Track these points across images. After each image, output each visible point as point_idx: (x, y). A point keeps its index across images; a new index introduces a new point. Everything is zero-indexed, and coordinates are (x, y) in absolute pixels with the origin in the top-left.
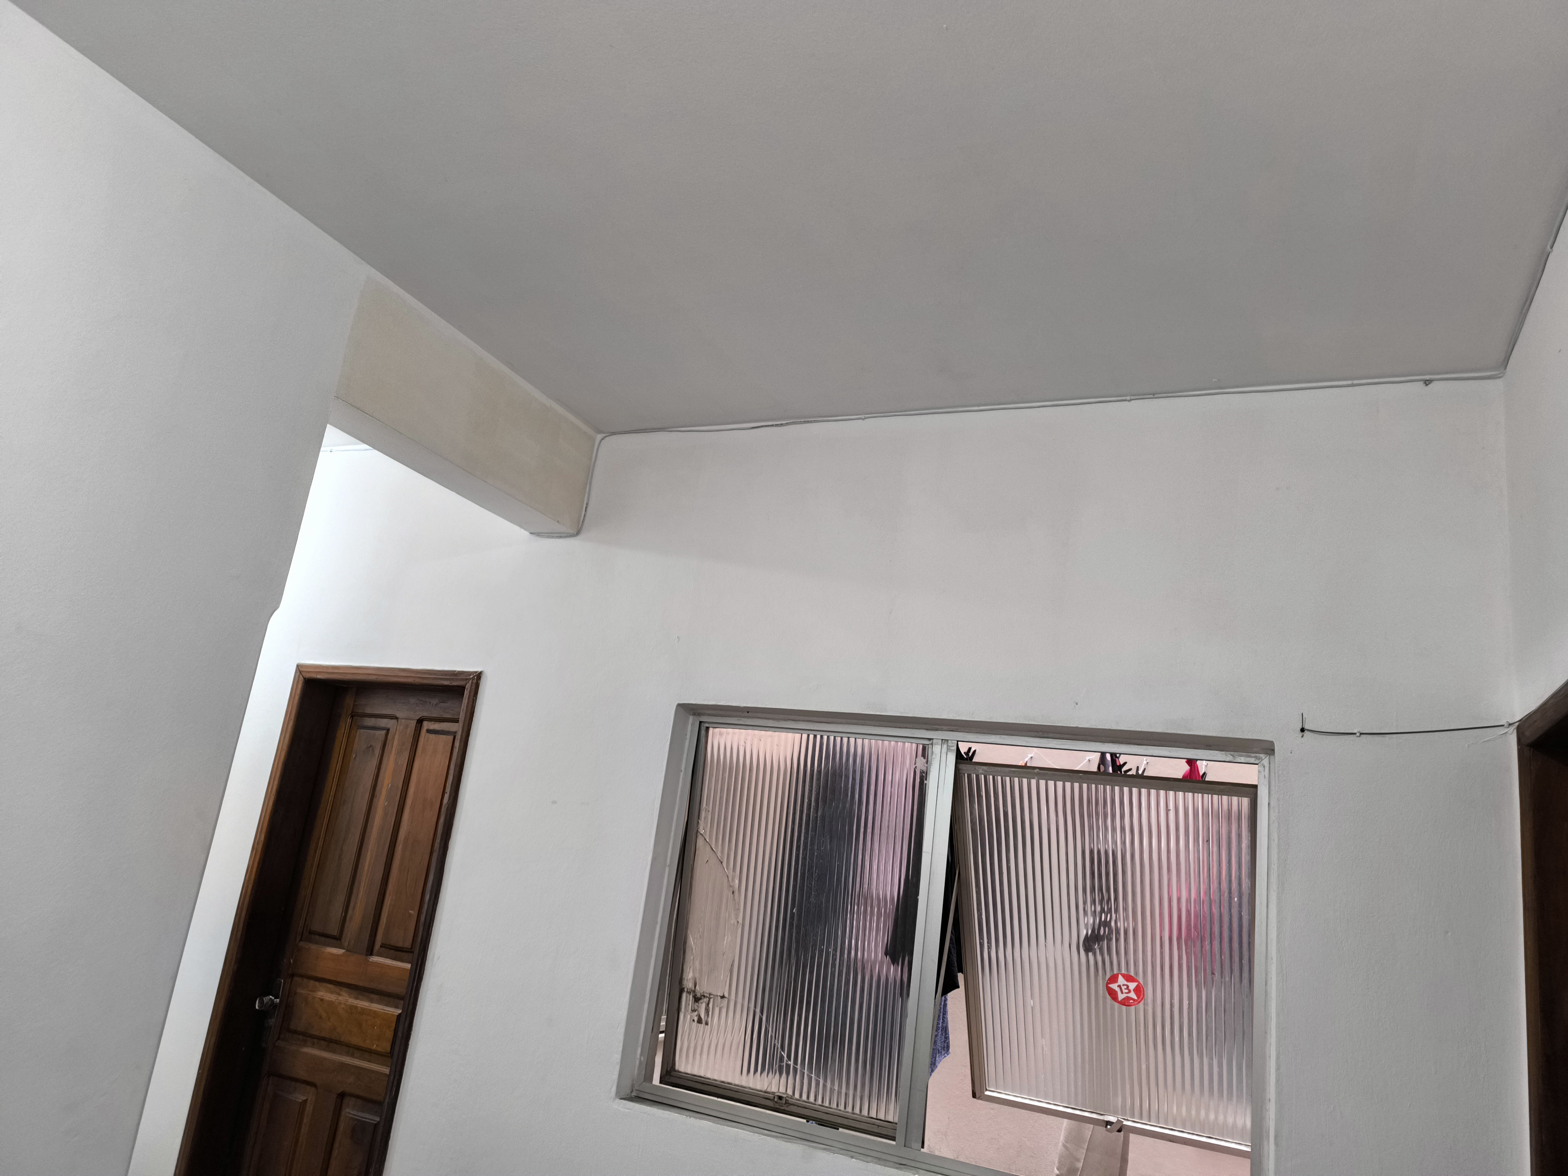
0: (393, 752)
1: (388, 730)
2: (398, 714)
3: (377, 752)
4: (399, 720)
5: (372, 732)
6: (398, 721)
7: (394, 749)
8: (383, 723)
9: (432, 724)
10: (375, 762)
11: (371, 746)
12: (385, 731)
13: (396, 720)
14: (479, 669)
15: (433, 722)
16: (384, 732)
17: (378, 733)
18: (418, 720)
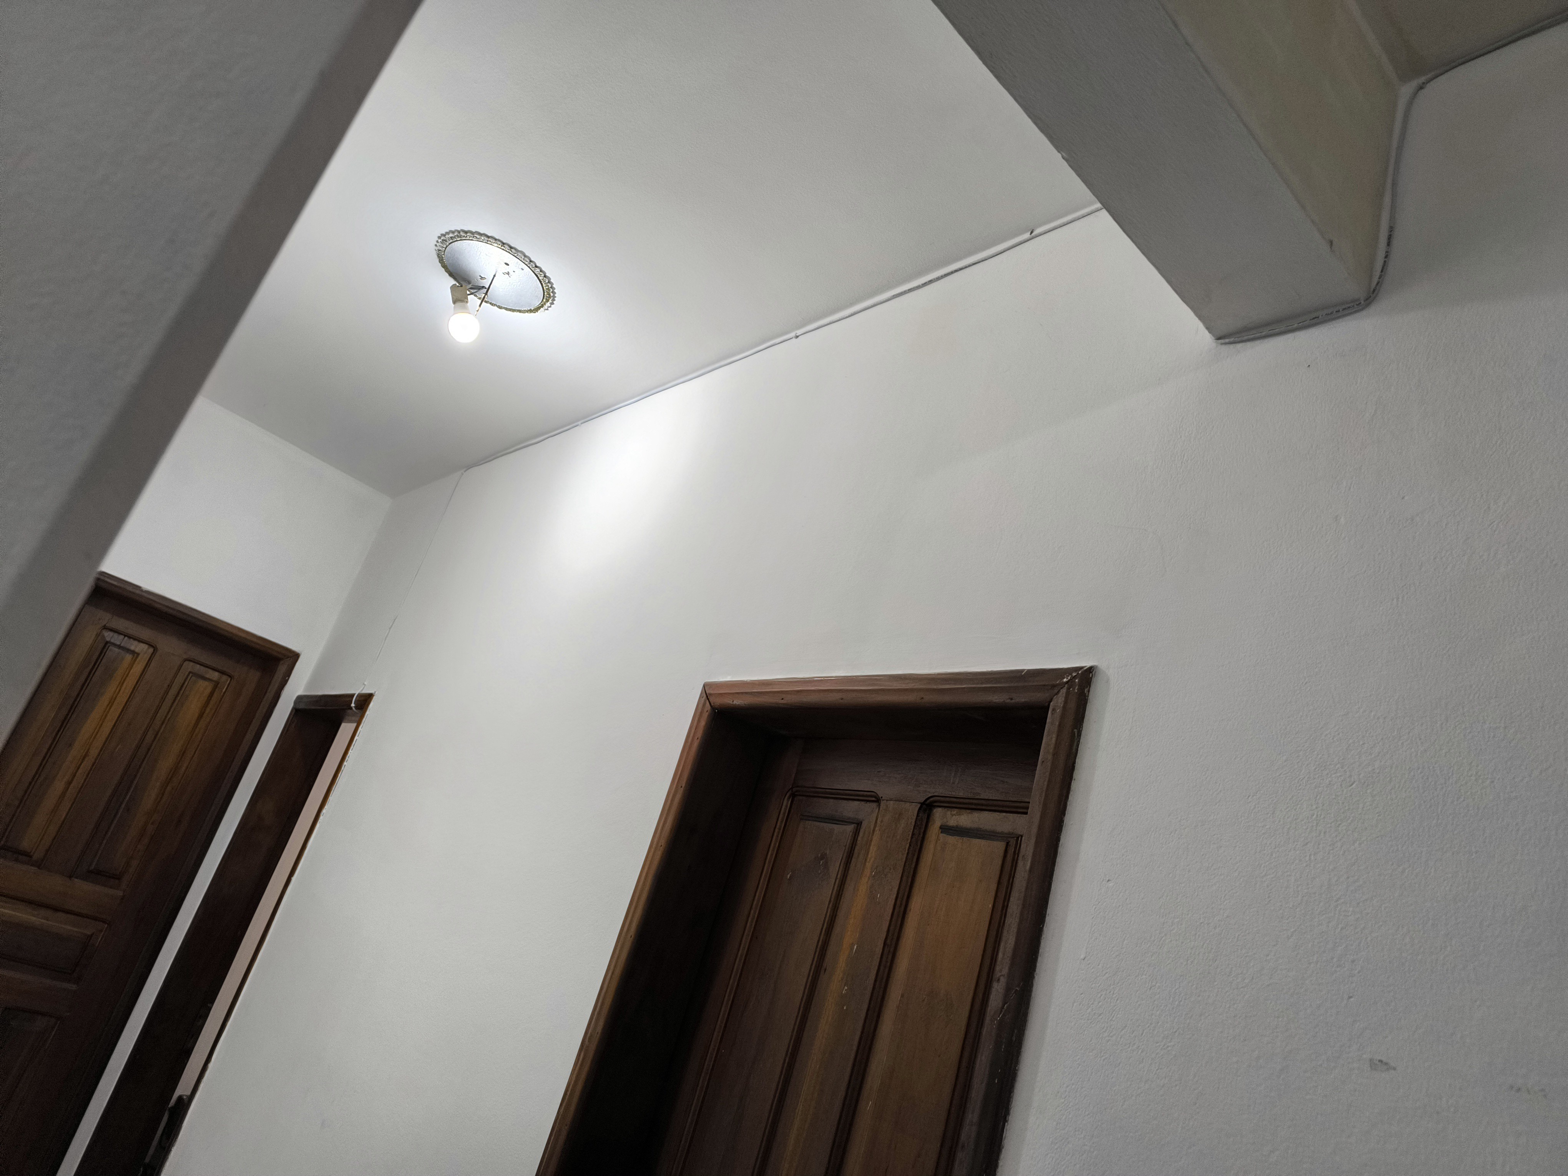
0: (867, 872)
1: (859, 824)
2: (883, 791)
3: (835, 868)
4: (883, 803)
5: (828, 826)
6: (879, 806)
7: (868, 865)
8: (850, 809)
9: (953, 815)
10: (827, 892)
11: (822, 857)
12: (853, 826)
13: (874, 805)
14: (1087, 664)
15: (955, 811)
16: (850, 828)
17: (837, 828)
18: (922, 804)
